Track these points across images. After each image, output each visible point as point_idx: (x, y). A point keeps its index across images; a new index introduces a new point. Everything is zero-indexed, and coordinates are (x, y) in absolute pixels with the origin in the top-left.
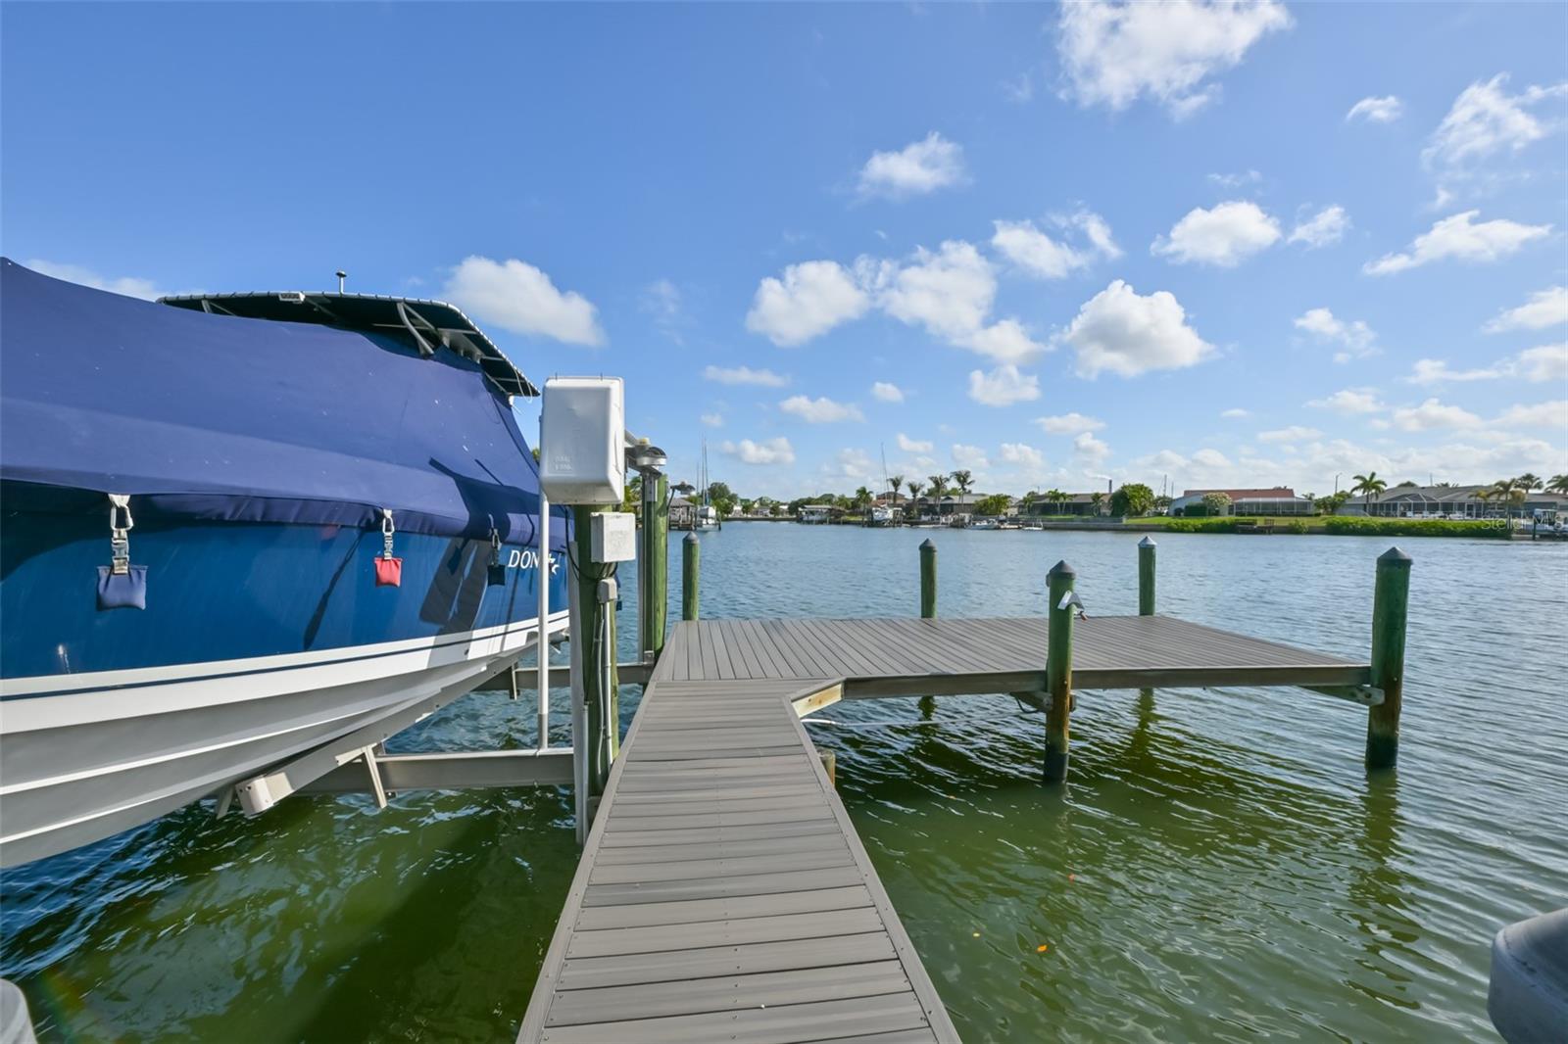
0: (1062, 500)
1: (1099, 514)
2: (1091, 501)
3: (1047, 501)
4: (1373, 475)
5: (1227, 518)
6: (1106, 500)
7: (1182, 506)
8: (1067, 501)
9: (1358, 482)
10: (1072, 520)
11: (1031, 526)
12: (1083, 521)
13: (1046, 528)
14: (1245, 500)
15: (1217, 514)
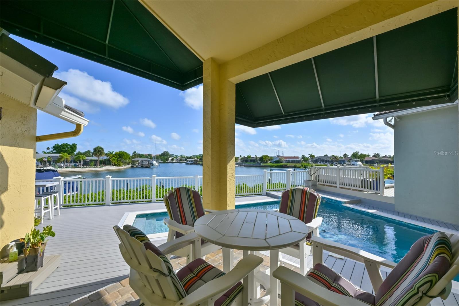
0: (249, 159)
1: (257, 162)
2: (255, 159)
3: (246, 159)
4: (312, 154)
5: (284, 163)
6: (258, 159)
7: (275, 160)
8: (250, 159)
9: (310, 156)
10: (250, 164)
11: (241, 165)
12: (254, 164)
13: (245, 166)
14: (288, 159)
15: (282, 162)
